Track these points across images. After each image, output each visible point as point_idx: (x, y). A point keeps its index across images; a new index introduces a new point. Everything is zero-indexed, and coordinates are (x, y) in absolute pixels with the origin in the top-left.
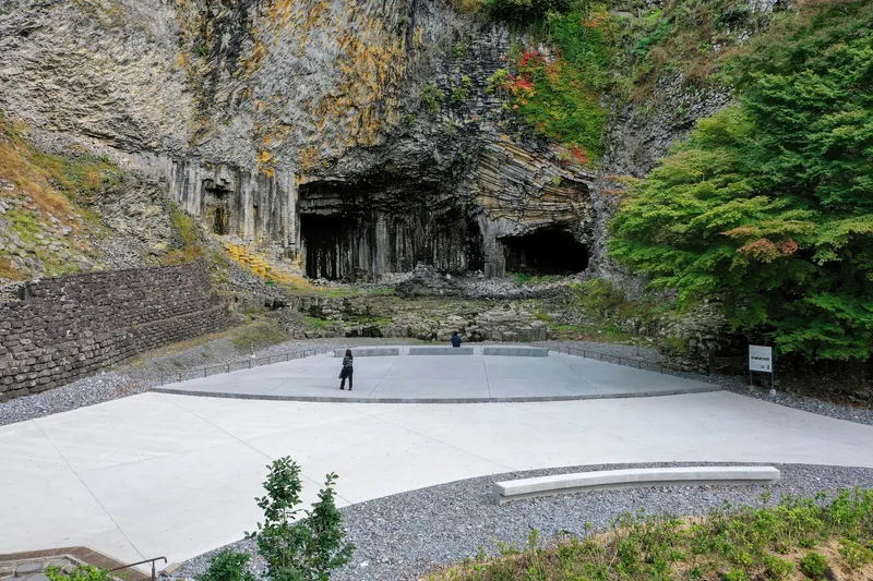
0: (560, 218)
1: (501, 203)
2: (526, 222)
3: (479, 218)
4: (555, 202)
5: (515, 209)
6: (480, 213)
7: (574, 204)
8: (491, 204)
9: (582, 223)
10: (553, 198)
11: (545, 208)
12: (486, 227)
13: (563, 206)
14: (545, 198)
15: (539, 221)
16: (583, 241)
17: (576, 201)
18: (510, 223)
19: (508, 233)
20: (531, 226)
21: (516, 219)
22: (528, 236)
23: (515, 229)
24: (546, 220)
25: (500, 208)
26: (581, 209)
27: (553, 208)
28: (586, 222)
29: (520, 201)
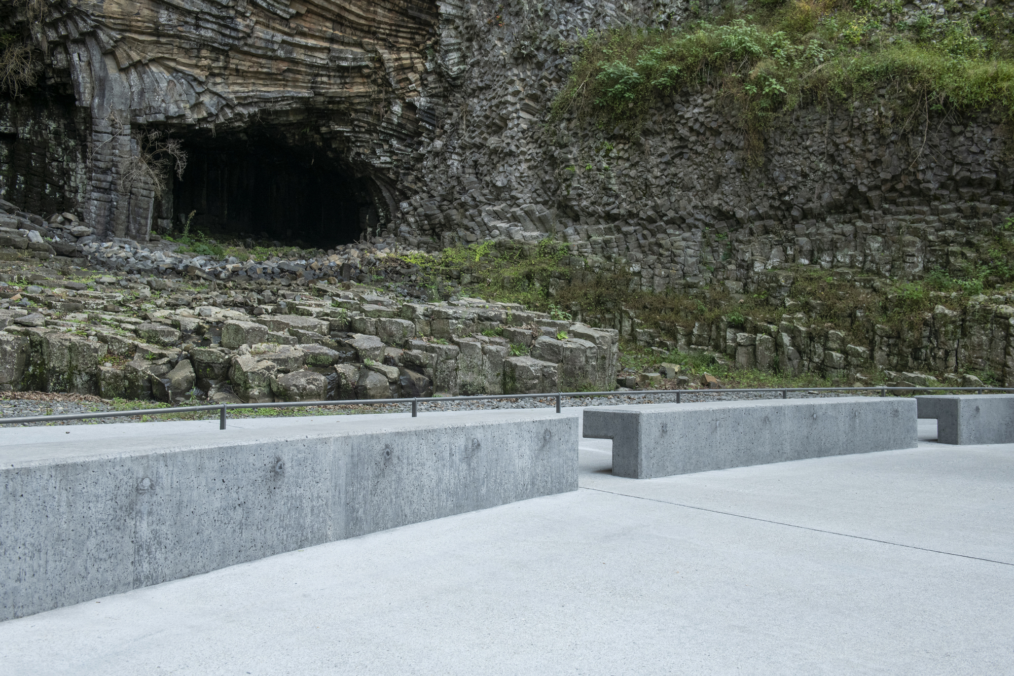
0: (335, 90)
1: (164, 16)
2: (231, 89)
3: (78, 56)
4: (332, 40)
5: (203, 44)
6: (81, 41)
7: (386, 55)
8: (125, 15)
9: (397, 108)
10: (328, 28)
11: (298, 55)
12: (101, 85)
13: (350, 55)
14: (305, 25)
15: (272, 90)
16: (382, 160)
17: (391, 47)
18: (182, 86)
19: (173, 110)
20: (244, 101)
21: (201, 75)
22: (226, 132)
23: (197, 105)
24: (291, 91)
25: (157, 32)
26: (402, 69)
27: (321, 59)
28: (410, 107)
29: (224, 22)
